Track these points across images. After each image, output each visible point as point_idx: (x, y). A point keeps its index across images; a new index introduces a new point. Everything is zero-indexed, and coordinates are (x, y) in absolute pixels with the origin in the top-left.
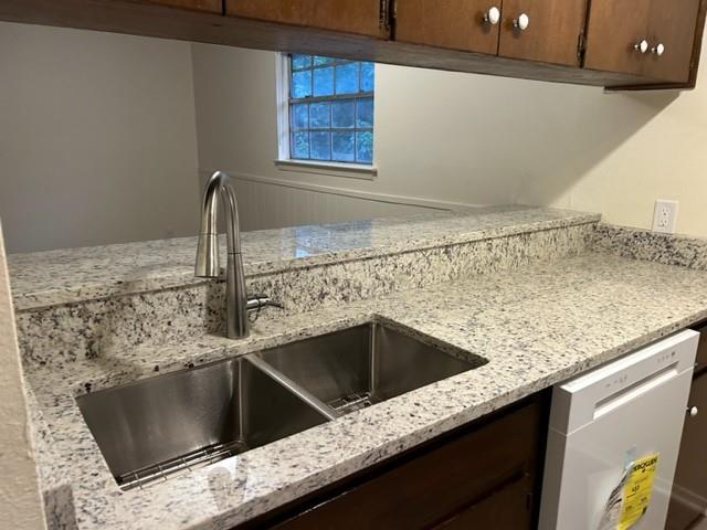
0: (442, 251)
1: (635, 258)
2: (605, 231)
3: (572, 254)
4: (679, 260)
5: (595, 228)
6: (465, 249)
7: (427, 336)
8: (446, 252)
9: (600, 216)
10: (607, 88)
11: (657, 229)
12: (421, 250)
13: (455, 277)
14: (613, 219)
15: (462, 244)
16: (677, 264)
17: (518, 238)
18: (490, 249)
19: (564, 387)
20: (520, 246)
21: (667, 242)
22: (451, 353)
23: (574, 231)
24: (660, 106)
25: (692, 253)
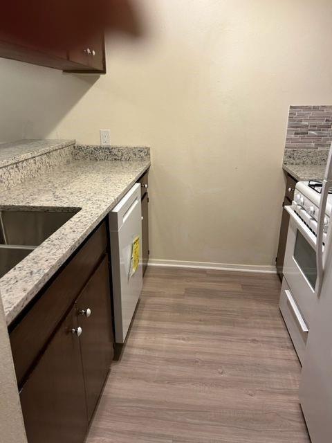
0: (15, 166)
1: (97, 160)
2: (80, 148)
3: (68, 162)
4: (116, 157)
5: (74, 147)
6: (25, 164)
7: (41, 207)
8: (17, 167)
9: (75, 140)
10: (65, 71)
11: (104, 144)
12: (5, 167)
13: (23, 181)
14: (82, 141)
15: (23, 161)
16: (116, 159)
17: (45, 156)
18: (35, 163)
19: (113, 211)
20: (47, 160)
21: (109, 150)
22: (58, 211)
23: (66, 149)
24: (92, 82)
25: (120, 154)
